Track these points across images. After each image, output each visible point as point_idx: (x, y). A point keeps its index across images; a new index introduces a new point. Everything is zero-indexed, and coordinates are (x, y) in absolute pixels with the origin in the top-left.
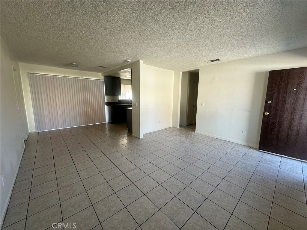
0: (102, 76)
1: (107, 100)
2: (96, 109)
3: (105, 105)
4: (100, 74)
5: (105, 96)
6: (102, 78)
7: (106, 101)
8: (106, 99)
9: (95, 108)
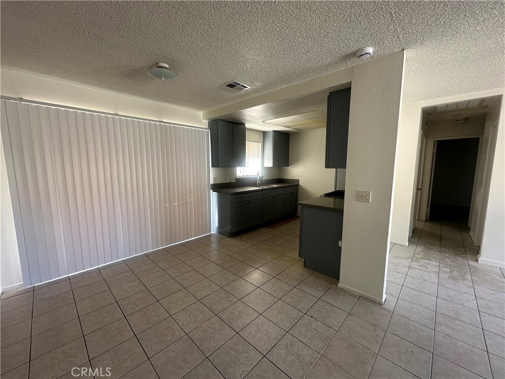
0: (205, 119)
1: (215, 179)
2: (191, 202)
3: (211, 191)
4: (200, 114)
5: (211, 169)
6: (204, 124)
7: (212, 182)
8: (212, 175)
9: (190, 200)
